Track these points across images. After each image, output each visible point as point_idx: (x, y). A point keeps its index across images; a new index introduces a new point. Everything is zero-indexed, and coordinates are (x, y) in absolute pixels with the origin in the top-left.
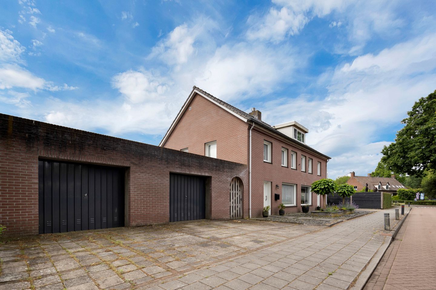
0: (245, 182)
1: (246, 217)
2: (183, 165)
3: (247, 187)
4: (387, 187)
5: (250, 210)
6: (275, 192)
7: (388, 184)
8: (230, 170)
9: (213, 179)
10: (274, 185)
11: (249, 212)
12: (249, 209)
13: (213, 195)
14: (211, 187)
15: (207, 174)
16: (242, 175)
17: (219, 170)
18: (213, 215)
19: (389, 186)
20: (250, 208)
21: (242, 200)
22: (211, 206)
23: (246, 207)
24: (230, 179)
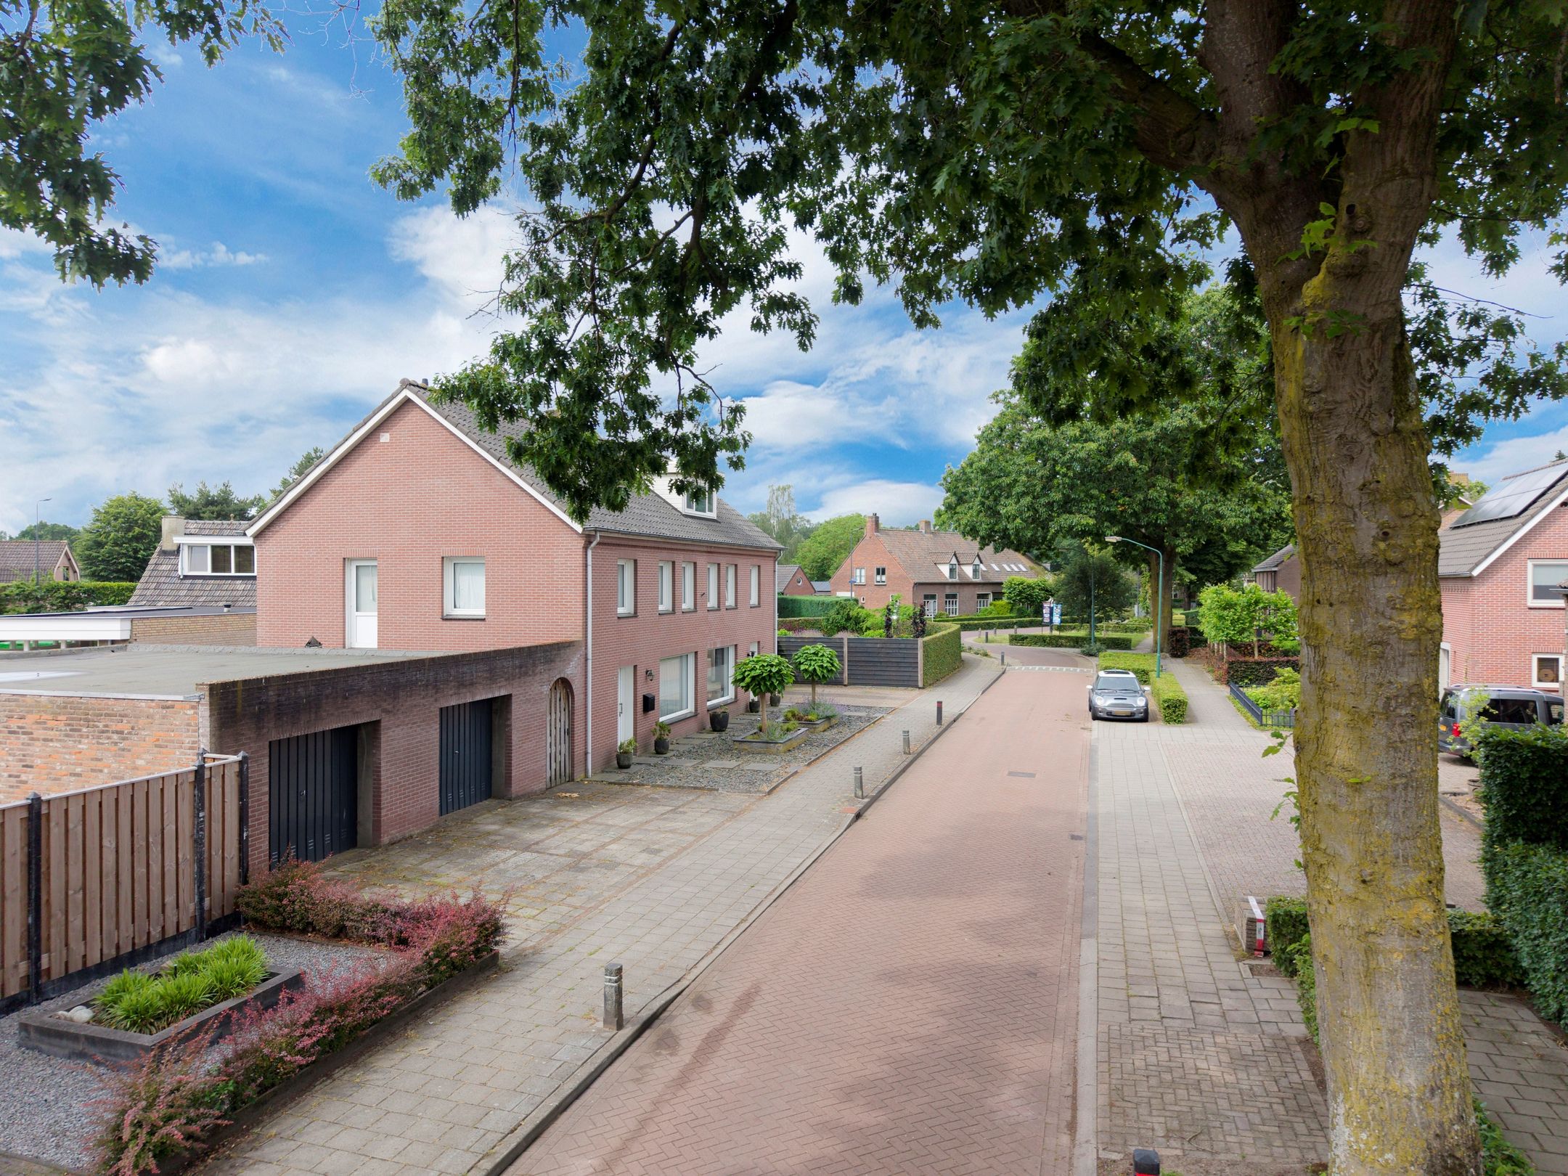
0: (577, 686)
1: (579, 776)
2: (462, 685)
3: (582, 696)
4: (975, 571)
5: (590, 756)
6: (643, 691)
7: (977, 562)
8: (546, 667)
9: (514, 699)
10: (641, 672)
11: (586, 760)
12: (586, 753)
13: (516, 737)
14: (509, 719)
15: (503, 693)
16: (571, 670)
17: (526, 674)
18: (516, 788)
19: (982, 567)
20: (590, 750)
21: (570, 732)
22: (509, 766)
23: (578, 750)
24: (546, 689)
